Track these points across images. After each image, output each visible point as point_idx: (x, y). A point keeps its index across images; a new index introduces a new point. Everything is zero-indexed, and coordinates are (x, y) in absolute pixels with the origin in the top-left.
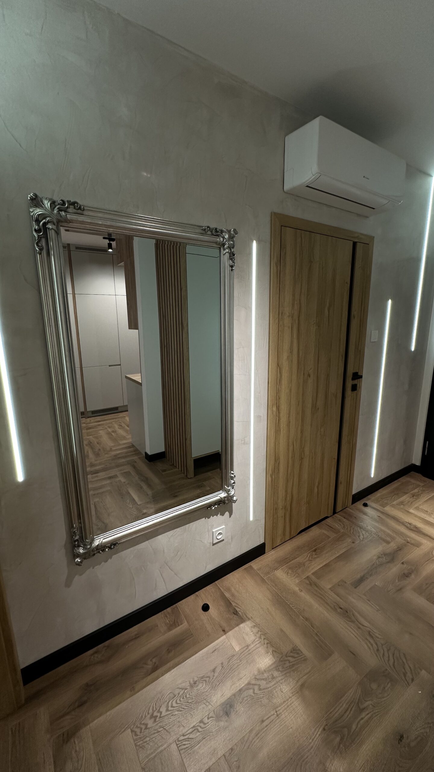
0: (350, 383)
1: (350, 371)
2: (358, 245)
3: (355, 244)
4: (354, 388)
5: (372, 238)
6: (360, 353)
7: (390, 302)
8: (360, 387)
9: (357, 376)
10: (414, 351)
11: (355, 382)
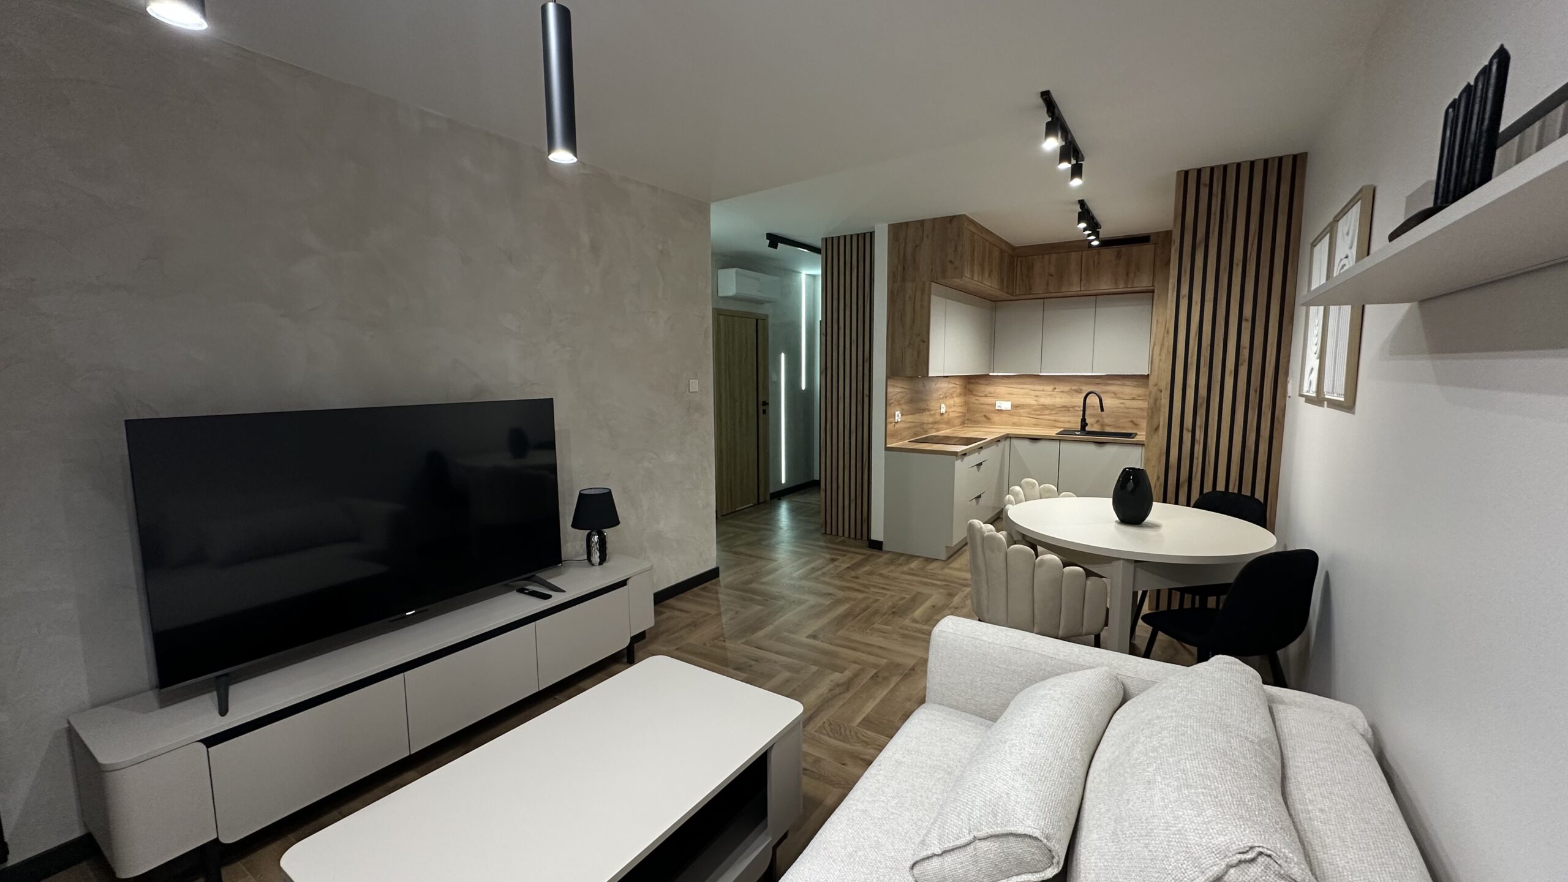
0: (761, 408)
1: (761, 400)
2: (759, 321)
3: (757, 320)
4: (764, 412)
5: (767, 316)
6: (766, 388)
7: (783, 355)
8: (768, 412)
9: (765, 404)
10: (806, 389)
11: (765, 408)
